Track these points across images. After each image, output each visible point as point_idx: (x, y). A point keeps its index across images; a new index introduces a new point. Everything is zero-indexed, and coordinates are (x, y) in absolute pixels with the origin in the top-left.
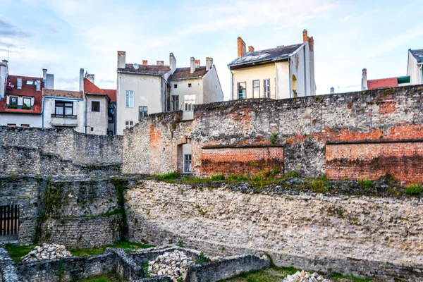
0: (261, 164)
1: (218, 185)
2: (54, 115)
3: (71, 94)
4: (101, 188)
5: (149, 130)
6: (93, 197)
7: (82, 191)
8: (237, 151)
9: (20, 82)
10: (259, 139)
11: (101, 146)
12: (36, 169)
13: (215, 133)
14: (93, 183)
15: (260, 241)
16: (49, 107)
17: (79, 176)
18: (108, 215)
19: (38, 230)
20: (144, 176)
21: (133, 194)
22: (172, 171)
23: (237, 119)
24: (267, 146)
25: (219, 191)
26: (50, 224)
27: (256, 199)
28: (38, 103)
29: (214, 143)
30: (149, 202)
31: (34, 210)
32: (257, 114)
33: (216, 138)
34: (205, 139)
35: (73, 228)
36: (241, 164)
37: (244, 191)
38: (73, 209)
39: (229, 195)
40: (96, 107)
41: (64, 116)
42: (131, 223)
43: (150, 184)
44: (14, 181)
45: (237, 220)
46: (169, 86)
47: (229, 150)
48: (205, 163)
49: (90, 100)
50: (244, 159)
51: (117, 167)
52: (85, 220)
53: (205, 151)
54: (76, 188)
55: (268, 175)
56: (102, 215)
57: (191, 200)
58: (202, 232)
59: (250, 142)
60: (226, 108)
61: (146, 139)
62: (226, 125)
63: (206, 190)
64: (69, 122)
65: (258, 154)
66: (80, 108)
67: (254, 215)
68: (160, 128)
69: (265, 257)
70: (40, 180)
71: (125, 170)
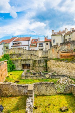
0: (71, 56)
1: (62, 61)
2: (39, 47)
3: (42, 42)
4: (42, 61)
5: (52, 49)
6: (40, 63)
7: (39, 62)
8: (67, 53)
9: (34, 40)
10: (71, 50)
11: (45, 53)
12: (33, 58)
13: (63, 49)
14: (41, 60)
15: (68, 73)
16: (38, 45)
17: (40, 59)
18: (43, 66)
19: (33, 68)
20: (51, 59)
21: (48, 62)
22: (56, 58)
23: (67, 46)
24: (72, 52)
25: (62, 62)
26: (34, 67)
27: (68, 64)
28: (36, 44)
29: (63, 52)
30: (51, 64)
31: (32, 65)
32: (71, 44)
33: (64, 51)
34: (61, 51)
35: (37, 68)
36: (68, 56)
37: (66, 62)
38: (37, 65)
39: (63, 63)
40: (47, 44)
41: (41, 47)
42: (48, 68)
43: (51, 60)
44: (29, 60)
45: (64, 68)
46: (64, 37)
47: (65, 53)
48: (61, 56)
49: (46, 43)
50: (68, 55)
51: (48, 57)
52: (39, 67)
53: (61, 53)
54: (38, 61)
55: (72, 59)
56: (42, 66)
57: (57, 64)
58: (59, 70)
59: (70, 51)
60: (65, 43)
61: (52, 51)
62: (65, 47)
63: (60, 62)
64: (42, 48)
65: (71, 54)
66: (44, 45)
67: (67, 67)
68: (54, 49)
69: (68, 76)
70: (33, 60)
71: (49, 58)
